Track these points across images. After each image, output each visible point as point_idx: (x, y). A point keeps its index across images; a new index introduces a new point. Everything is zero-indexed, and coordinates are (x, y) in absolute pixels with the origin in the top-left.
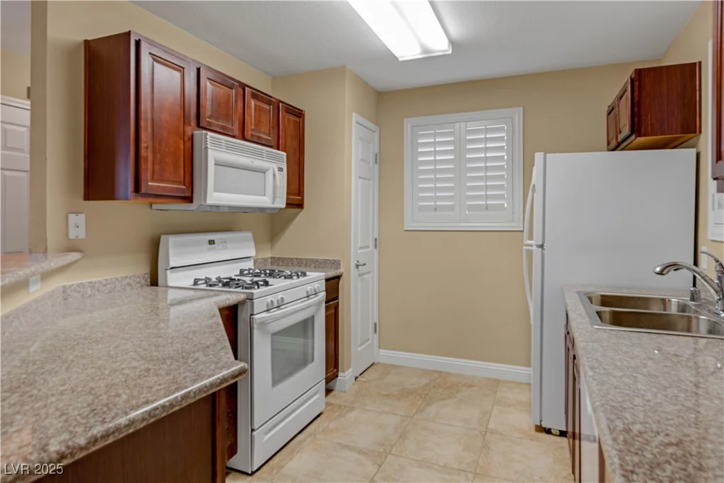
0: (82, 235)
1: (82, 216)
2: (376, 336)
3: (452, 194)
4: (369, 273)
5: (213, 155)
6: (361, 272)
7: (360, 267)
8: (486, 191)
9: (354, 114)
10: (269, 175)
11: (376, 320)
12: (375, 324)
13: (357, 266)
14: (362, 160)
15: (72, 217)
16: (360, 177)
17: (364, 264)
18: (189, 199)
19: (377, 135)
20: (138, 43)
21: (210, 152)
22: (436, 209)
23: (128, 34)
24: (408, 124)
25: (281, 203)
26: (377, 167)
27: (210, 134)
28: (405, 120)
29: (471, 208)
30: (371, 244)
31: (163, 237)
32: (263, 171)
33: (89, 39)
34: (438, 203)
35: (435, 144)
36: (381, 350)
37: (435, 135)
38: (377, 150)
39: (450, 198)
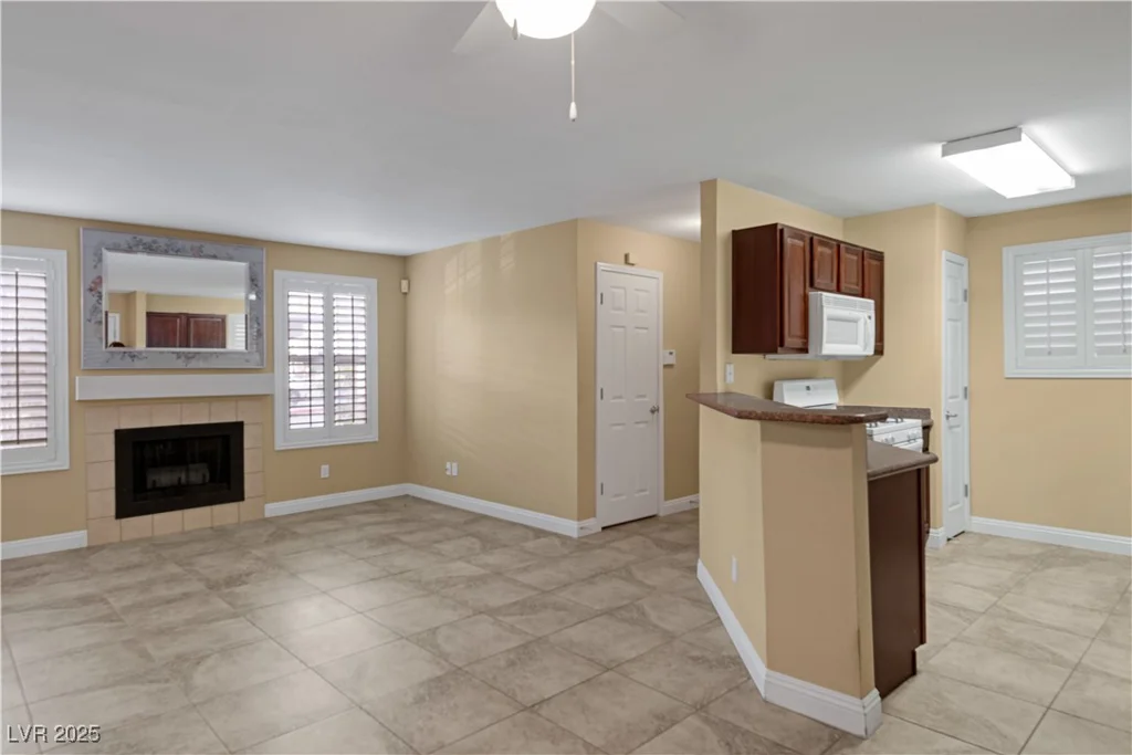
0: (732, 380)
1: (732, 366)
2: (967, 500)
3: (1073, 334)
4: (958, 426)
5: (828, 311)
6: (952, 424)
7: (951, 419)
8: (1123, 319)
9: (944, 252)
10: (861, 323)
11: (967, 482)
12: (966, 486)
13: (948, 417)
14: (951, 300)
15: (728, 366)
16: (950, 320)
17: (956, 416)
18: (804, 350)
19: (965, 269)
20: (782, 231)
21: (825, 310)
22: (1050, 353)
23: (776, 225)
24: (1009, 253)
25: (870, 351)
26: (966, 304)
27: (825, 294)
28: (1005, 249)
29: (1102, 351)
30: (961, 393)
31: (776, 383)
32: (855, 321)
33: (737, 228)
34: (1052, 346)
35: (1048, 275)
36: (973, 518)
37: (1047, 265)
38: (966, 287)
39: (1072, 339)
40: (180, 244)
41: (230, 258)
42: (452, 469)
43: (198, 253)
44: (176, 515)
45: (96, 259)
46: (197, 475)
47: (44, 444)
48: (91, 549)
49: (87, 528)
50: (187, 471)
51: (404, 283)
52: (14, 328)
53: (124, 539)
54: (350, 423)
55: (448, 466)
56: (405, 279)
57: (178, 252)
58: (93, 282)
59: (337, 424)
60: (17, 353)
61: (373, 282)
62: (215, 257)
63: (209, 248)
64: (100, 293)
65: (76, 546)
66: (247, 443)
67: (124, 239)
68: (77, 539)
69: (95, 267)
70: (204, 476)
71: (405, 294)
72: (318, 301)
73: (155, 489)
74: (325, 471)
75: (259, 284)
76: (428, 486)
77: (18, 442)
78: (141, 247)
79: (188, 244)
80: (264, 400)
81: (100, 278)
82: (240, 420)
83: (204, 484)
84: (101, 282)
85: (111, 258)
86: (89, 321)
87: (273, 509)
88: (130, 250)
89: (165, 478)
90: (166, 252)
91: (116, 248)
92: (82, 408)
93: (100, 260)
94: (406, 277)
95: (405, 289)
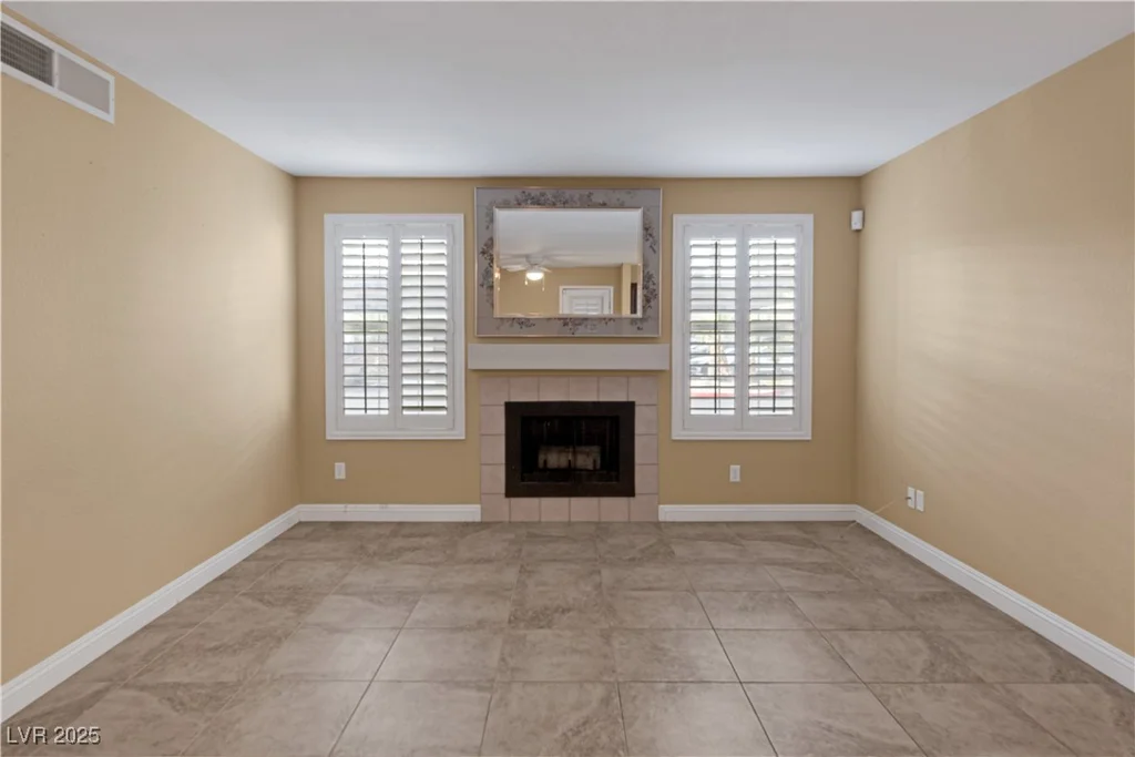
40: (567, 194)
41: (622, 206)
42: (917, 499)
43: (588, 204)
44: (562, 502)
45: (488, 219)
46: (587, 459)
47: (444, 412)
48: (482, 525)
49: (481, 503)
50: (575, 453)
51: (856, 216)
52: (419, 295)
53: (513, 520)
54: (771, 412)
55: (911, 492)
56: (858, 209)
57: (566, 204)
58: (486, 245)
59: (752, 413)
60: (422, 320)
61: (808, 220)
62: (604, 205)
63: (598, 197)
64: (492, 255)
65: (470, 519)
66: (639, 428)
67: (512, 194)
68: (470, 512)
69: (488, 227)
70: (595, 461)
71: (858, 231)
72: (729, 250)
73: (545, 469)
74: (735, 473)
75: (654, 234)
76: (881, 515)
77: (422, 408)
78: (529, 202)
79: (576, 194)
80: (660, 378)
81: (491, 239)
82: (631, 400)
83: (595, 470)
84: (492, 244)
85: (502, 215)
86: (482, 285)
87: (668, 512)
88: (519, 204)
89: (555, 459)
90: (553, 205)
91: (506, 205)
92: (479, 377)
93: (492, 221)
94: (860, 207)
95: (856, 224)
